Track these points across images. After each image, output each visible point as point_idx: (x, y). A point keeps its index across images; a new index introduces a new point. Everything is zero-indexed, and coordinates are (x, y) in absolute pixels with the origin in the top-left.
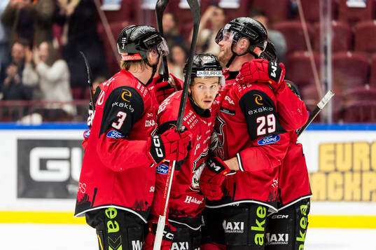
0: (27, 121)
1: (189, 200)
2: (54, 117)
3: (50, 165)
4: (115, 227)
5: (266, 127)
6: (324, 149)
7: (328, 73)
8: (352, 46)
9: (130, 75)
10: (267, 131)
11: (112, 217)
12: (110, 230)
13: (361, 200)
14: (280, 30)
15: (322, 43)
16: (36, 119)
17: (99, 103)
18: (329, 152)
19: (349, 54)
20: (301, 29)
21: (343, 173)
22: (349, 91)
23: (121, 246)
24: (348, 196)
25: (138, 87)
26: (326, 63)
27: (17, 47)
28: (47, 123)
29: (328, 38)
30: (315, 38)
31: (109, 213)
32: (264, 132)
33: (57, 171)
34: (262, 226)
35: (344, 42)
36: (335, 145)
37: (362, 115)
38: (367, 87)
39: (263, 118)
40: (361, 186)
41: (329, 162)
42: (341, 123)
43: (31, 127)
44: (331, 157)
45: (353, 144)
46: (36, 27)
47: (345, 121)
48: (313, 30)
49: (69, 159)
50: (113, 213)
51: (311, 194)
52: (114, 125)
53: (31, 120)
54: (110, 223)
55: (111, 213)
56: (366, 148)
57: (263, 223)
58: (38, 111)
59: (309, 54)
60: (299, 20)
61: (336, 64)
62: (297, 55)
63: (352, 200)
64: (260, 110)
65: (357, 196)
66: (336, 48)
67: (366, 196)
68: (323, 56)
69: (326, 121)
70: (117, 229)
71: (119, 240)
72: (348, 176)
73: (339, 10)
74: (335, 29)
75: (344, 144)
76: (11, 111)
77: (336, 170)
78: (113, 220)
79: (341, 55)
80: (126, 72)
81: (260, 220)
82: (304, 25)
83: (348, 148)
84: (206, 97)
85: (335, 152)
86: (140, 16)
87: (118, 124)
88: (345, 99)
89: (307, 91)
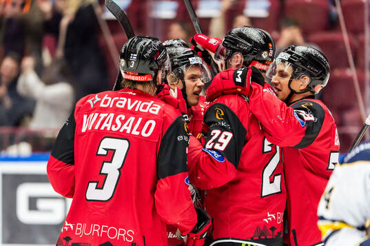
0: (13, 151)
3: (41, 204)
16: (24, 149)
20: (342, 42)
43: (18, 159)
48: (356, 43)
53: (18, 151)
59: (352, 72)
60: (340, 30)
62: (337, 73)
89: (349, 116)
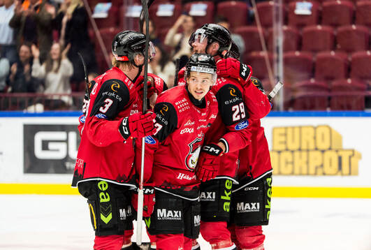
0: (31, 109)
1: (181, 176)
2: (53, 107)
3: (51, 146)
4: (107, 198)
5: (240, 113)
6: (277, 132)
7: (280, 69)
8: (300, 46)
9: (120, 71)
10: (241, 116)
11: (104, 189)
12: (102, 200)
13: (308, 174)
14: (239, 33)
15: (275, 44)
16: (39, 108)
17: (93, 93)
18: (281, 135)
19: (297, 54)
20: (258, 33)
21: (293, 152)
22: (297, 84)
23: (111, 214)
24: (297, 171)
25: (126, 81)
26: (278, 61)
27: (24, 48)
28: (48, 112)
29: (280, 40)
30: (269, 40)
31: (101, 185)
32: (238, 118)
33: (57, 150)
34: (229, 196)
35: (293, 44)
36: (286, 128)
37: (308, 104)
38: (313, 81)
39: (237, 107)
40: (308, 162)
41: (281, 143)
42: (291, 110)
44: (283, 139)
45: (300, 127)
46: (39, 32)
47: (295, 109)
48: (267, 34)
49: (66, 141)
50: (105, 185)
51: (272, 169)
52: (101, 109)
53: (35, 109)
54: (102, 194)
55: (103, 186)
56: (312, 131)
57: (230, 193)
58: (40, 102)
59: (264, 54)
60: (256, 25)
61: (286, 61)
62: (254, 54)
63: (301, 174)
64: (234, 100)
65: (304, 171)
66: (287, 48)
67: (312, 171)
68: (275, 56)
69: (278, 109)
70: (108, 200)
71: (109, 209)
72: (297, 154)
73: (288, 17)
74: (285, 33)
75: (293, 128)
76: (18, 101)
77: (287, 150)
78: (105, 192)
79: (290, 54)
80: (117, 69)
81: (228, 191)
82: (260, 29)
83: (297, 130)
84: (197, 89)
85: (285, 135)
86: (124, 22)
87: (104, 108)
88: (294, 90)
89: (264, 83)
